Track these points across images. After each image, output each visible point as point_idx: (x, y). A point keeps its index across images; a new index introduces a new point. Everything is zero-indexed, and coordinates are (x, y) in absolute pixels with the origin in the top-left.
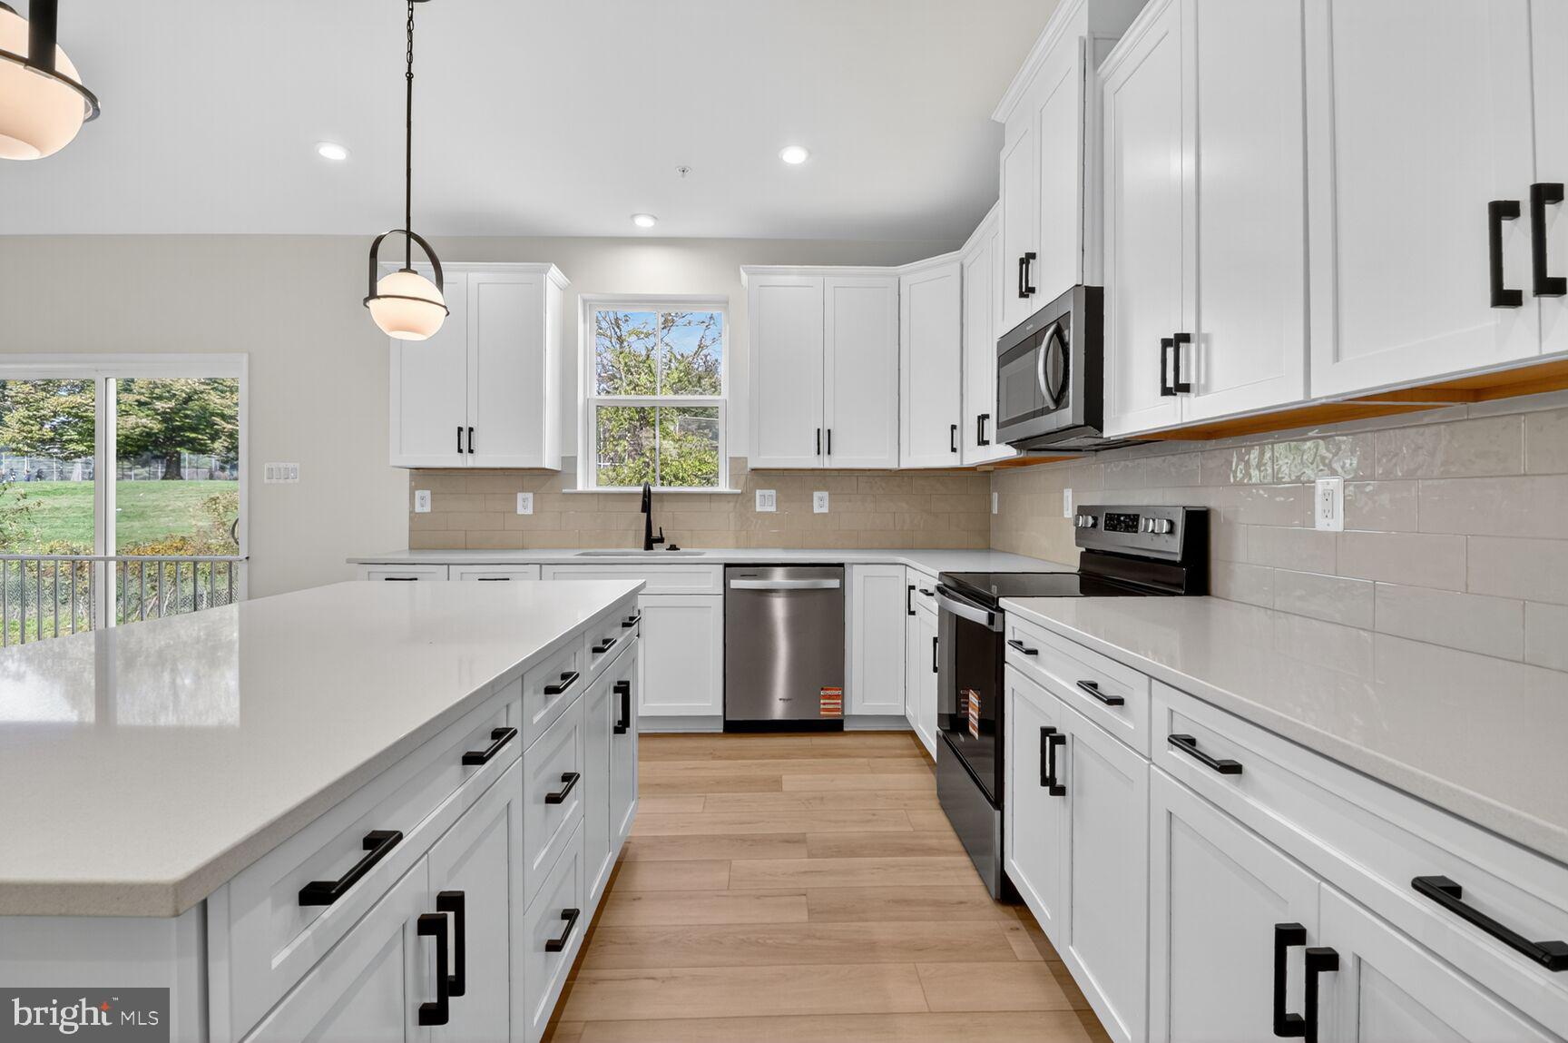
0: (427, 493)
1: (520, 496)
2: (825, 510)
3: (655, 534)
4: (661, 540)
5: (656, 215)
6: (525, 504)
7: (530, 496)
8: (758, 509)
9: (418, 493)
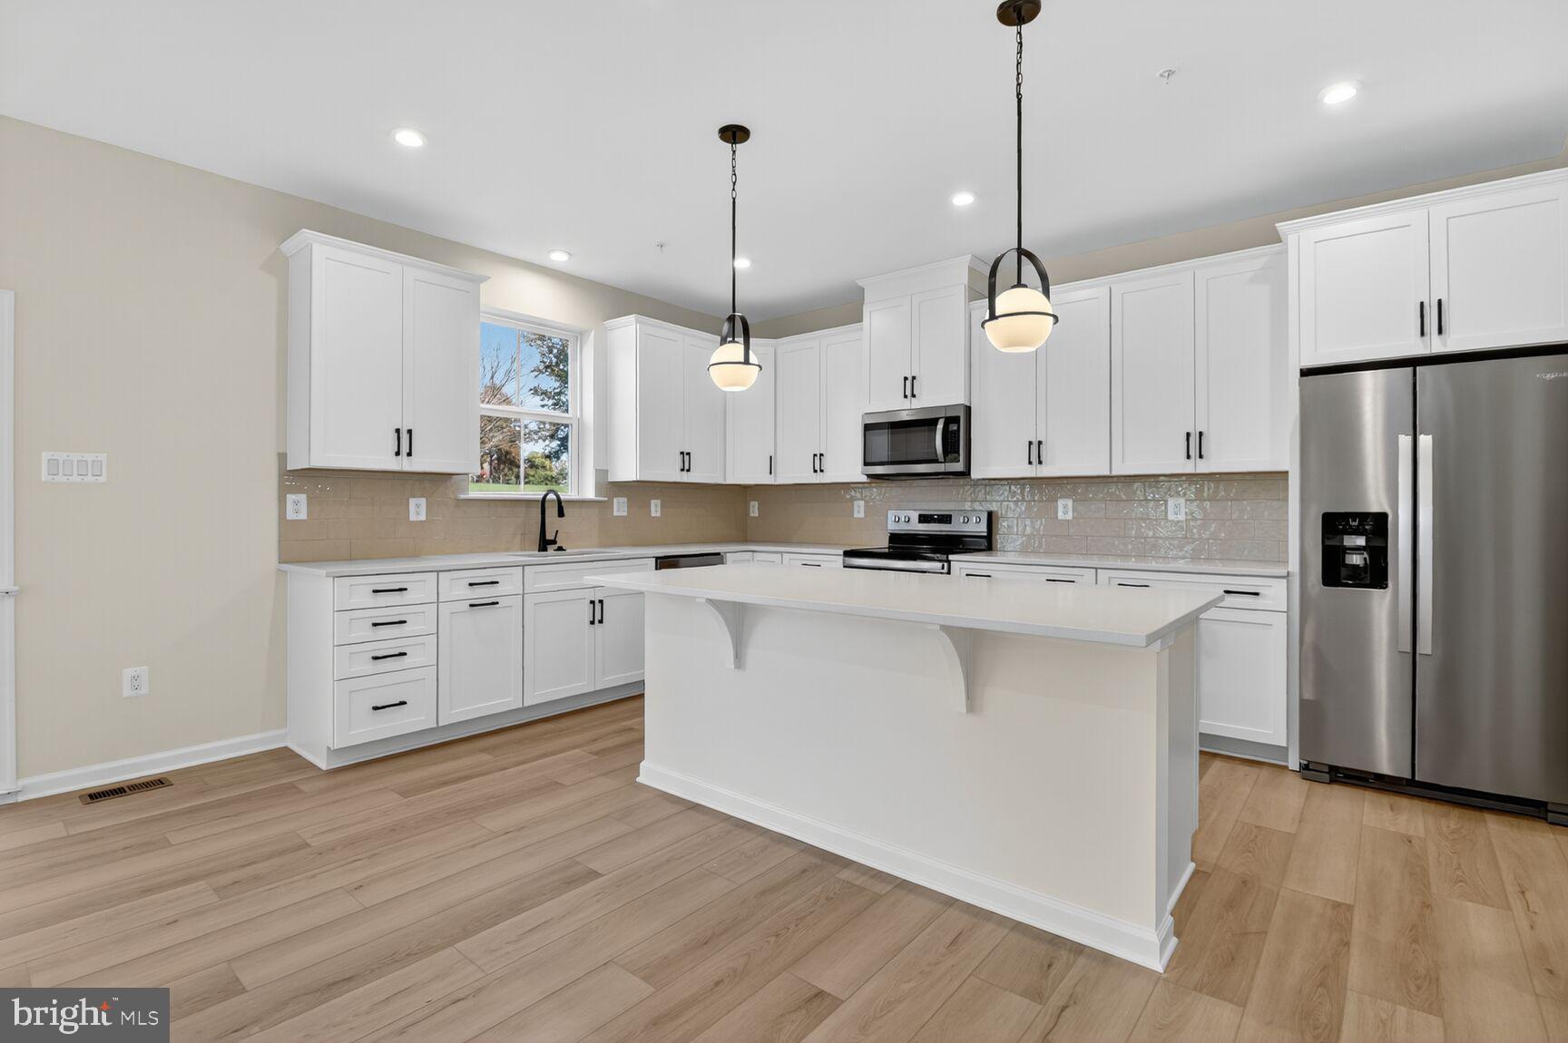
0: (303, 498)
1: (413, 502)
2: (658, 514)
3: (550, 536)
4: (554, 542)
5: (571, 252)
6: (418, 509)
7: (423, 501)
8: (615, 514)
9: (290, 498)
